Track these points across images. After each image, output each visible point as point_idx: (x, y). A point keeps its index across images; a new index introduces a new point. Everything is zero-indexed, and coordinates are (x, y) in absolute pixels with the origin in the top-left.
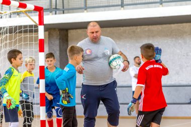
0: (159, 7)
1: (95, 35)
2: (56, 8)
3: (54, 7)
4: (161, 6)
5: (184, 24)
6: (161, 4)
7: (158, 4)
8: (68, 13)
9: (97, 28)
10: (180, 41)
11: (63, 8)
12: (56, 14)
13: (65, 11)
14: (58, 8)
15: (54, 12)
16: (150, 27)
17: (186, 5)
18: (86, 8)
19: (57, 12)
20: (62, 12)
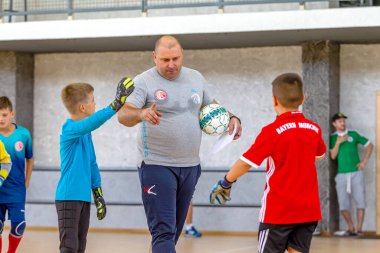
0: (216, 12)
1: (171, 64)
2: (11, 10)
3: (7, 7)
4: (221, 11)
5: (267, 49)
6: (222, 7)
7: (216, 8)
8: (36, 20)
9: (177, 50)
10: (256, 82)
11: (26, 9)
12: (10, 21)
13: (29, 17)
14: (14, 9)
15: (6, 18)
16: (199, 52)
17: (272, 10)
18: (71, 11)
19: (13, 17)
20: (23, 17)
